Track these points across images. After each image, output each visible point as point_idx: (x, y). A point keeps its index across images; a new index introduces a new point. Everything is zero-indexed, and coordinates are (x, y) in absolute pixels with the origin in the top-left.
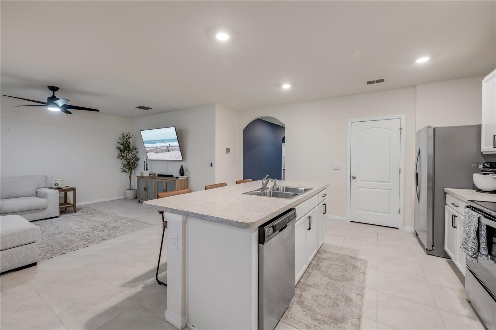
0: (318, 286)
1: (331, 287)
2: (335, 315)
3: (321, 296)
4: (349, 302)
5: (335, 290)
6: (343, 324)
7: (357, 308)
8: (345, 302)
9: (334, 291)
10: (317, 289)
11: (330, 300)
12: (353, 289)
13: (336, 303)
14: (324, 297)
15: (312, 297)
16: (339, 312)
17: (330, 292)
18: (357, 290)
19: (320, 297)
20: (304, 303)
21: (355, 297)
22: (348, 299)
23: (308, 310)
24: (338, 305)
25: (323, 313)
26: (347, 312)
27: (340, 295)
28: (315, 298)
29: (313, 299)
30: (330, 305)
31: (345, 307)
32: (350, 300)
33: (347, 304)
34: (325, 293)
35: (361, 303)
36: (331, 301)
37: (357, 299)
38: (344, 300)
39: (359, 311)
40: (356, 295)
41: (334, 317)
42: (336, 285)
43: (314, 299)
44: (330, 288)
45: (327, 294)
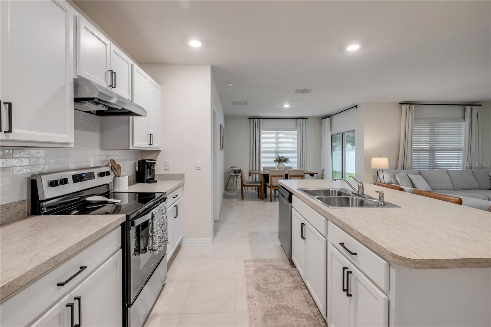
0: (288, 292)
1: (278, 295)
2: (262, 272)
3: (279, 282)
4: (257, 285)
5: (273, 293)
6: (255, 269)
7: (250, 283)
8: (259, 285)
9: (272, 292)
10: (287, 288)
11: (271, 281)
12: (258, 302)
13: (266, 281)
14: (276, 282)
15: (284, 278)
16: (260, 275)
17: (275, 289)
18: (255, 302)
19: (279, 281)
20: (285, 272)
21: (254, 293)
22: (259, 288)
23: (279, 269)
24: (263, 280)
25: (269, 270)
26: (255, 277)
27: (266, 289)
28: (282, 278)
29: (283, 278)
30: (269, 277)
31: (258, 280)
32: (257, 288)
33: (258, 284)
34: (277, 286)
35: (248, 288)
36: (270, 281)
37: (252, 292)
38: (261, 286)
39: (248, 281)
40: (254, 295)
41: (262, 271)
42: (275, 300)
43: (281, 277)
44: (278, 293)
45: (276, 285)
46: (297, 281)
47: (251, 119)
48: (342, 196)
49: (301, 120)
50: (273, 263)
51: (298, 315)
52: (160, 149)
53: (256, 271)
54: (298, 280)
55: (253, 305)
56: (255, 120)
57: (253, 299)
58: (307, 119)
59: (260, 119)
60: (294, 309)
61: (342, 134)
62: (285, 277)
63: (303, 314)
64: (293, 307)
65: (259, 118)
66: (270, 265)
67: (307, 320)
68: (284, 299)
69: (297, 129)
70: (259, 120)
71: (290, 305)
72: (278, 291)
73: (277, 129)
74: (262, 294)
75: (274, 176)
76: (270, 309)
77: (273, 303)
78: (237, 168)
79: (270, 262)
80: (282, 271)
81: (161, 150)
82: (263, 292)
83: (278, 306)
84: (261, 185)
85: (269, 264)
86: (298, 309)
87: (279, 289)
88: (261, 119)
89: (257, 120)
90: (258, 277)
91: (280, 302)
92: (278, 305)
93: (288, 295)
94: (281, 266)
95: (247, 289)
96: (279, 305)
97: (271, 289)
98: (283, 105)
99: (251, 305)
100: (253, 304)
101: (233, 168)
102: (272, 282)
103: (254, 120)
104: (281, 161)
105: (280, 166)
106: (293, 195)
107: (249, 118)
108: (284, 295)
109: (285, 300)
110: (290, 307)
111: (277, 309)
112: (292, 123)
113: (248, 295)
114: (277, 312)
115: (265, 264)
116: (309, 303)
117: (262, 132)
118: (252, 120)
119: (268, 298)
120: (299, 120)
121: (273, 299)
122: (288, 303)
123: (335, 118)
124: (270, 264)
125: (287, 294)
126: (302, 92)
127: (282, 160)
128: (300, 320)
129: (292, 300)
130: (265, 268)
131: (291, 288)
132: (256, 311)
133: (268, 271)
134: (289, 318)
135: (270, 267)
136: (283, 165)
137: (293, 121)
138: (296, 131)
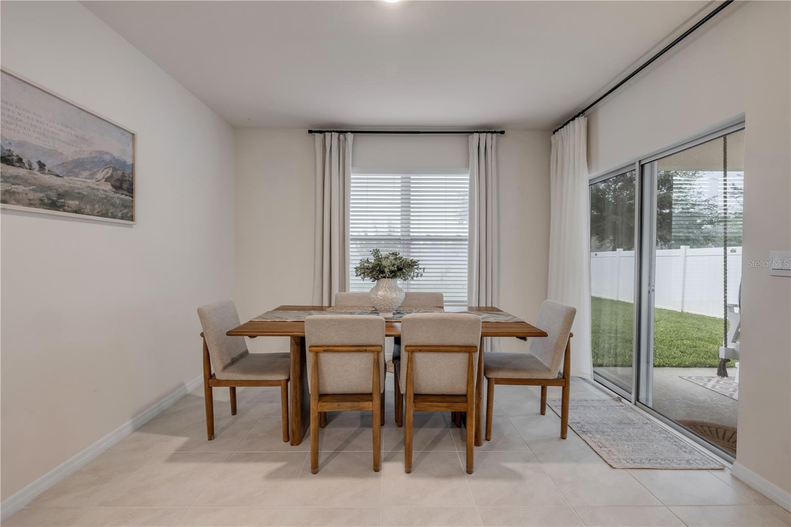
47: (317, 134)
49: (483, 136)
56: (328, 135)
58: (503, 132)
59: (348, 134)
61: (642, 167)
65: (343, 131)
69: (468, 166)
70: (342, 136)
73: (406, 168)
84: (288, 380)
88: (350, 136)
103: (324, 137)
104: (383, 272)
105: (380, 293)
107: (310, 132)
112: (452, 146)
117: (353, 176)
118: (319, 137)
120: (476, 135)
123: (605, 114)
127: (386, 270)
136: (396, 288)
137: (456, 141)
138: (464, 173)
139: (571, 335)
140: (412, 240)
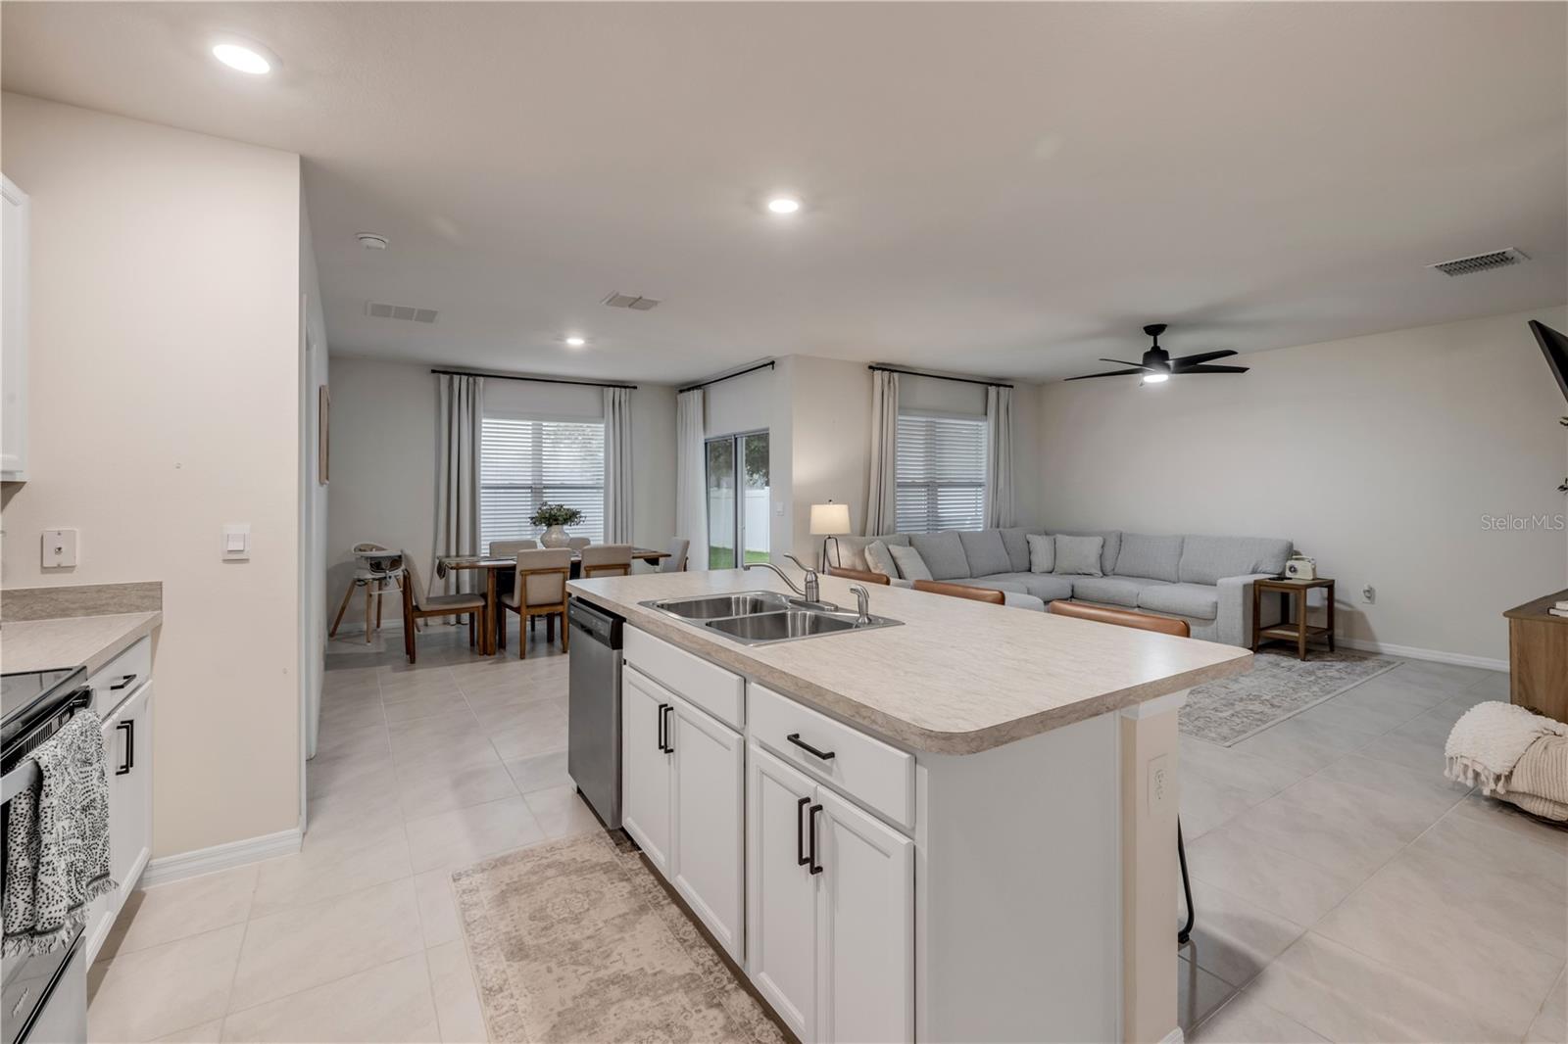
0: (621, 929)
1: (589, 951)
2: (525, 896)
3: (588, 909)
4: (511, 944)
5: (572, 950)
6: (498, 891)
7: (484, 945)
8: (521, 940)
9: (569, 946)
10: (613, 919)
11: (559, 916)
12: (525, 996)
13: (542, 919)
14: (577, 911)
15: (601, 892)
16: (519, 908)
17: (577, 937)
18: (513, 1001)
19: (586, 906)
20: (602, 872)
21: (504, 972)
22: (520, 950)
23: (582, 867)
24: (532, 918)
25: (550, 882)
26: (502, 919)
27: (547, 946)
28: (594, 896)
29: (596, 892)
30: (550, 905)
31: (515, 927)
32: (512, 953)
33: (514, 937)
34: (583, 923)
35: (480, 964)
36: (555, 916)
37: (496, 971)
38: (529, 941)
39: (476, 940)
40: (506, 980)
41: (522, 891)
42: (582, 970)
43: (593, 893)
44: (587, 945)
45: (578, 923)
46: (642, 890)
47: (442, 376)
48: (761, 611)
49: (617, 390)
50: (558, 857)
51: (659, 988)
52: (17, 480)
53: (502, 899)
54: (644, 887)
55: (507, 1012)
56: (456, 378)
57: (506, 993)
58: (635, 388)
59: (477, 378)
60: (646, 975)
61: (736, 439)
62: (605, 890)
63: (674, 979)
64: (642, 969)
65: (473, 374)
66: (549, 866)
67: (686, 993)
68: (608, 956)
69: (603, 417)
70: (471, 379)
71: (629, 970)
72: (589, 938)
73: (538, 415)
74: (534, 966)
75: (534, 572)
76: (570, 1004)
77: (577, 980)
78: (384, 550)
79: (548, 855)
80: (592, 873)
81: (24, 483)
82: (536, 960)
83: (593, 984)
84: (485, 607)
85: (544, 861)
86: (657, 969)
87: (588, 933)
88: (482, 379)
89: (464, 378)
90: (512, 916)
91: (598, 969)
92: (591, 981)
93: (619, 939)
94: (588, 858)
95: (477, 967)
96: (598, 979)
97: (563, 939)
98: (561, 338)
99: (499, 1016)
100: (505, 1009)
101: (365, 551)
102: (561, 917)
103: (451, 380)
104: (556, 520)
105: (554, 536)
106: (624, 624)
107: (434, 371)
108: (610, 943)
109: (615, 957)
110: (631, 975)
111: (591, 993)
112: (590, 395)
113: (483, 988)
114: (593, 1002)
115: (529, 865)
116: (685, 941)
117: (484, 421)
118: (444, 379)
119: (557, 972)
120: (611, 389)
121: (575, 967)
122: (625, 963)
123: (714, 391)
124: (548, 860)
125: (617, 937)
126: (630, 306)
127: (560, 518)
128: (666, 999)
129: (634, 950)
130: (534, 878)
131: (627, 917)
132: (522, 1027)
133: (546, 884)
134: (632, 1008)
135: (551, 872)
136: (562, 532)
137: (592, 393)
138: (600, 423)
139: (687, 559)
140: (545, 488)
